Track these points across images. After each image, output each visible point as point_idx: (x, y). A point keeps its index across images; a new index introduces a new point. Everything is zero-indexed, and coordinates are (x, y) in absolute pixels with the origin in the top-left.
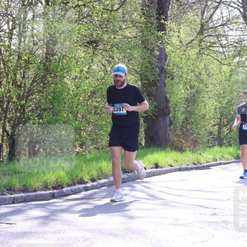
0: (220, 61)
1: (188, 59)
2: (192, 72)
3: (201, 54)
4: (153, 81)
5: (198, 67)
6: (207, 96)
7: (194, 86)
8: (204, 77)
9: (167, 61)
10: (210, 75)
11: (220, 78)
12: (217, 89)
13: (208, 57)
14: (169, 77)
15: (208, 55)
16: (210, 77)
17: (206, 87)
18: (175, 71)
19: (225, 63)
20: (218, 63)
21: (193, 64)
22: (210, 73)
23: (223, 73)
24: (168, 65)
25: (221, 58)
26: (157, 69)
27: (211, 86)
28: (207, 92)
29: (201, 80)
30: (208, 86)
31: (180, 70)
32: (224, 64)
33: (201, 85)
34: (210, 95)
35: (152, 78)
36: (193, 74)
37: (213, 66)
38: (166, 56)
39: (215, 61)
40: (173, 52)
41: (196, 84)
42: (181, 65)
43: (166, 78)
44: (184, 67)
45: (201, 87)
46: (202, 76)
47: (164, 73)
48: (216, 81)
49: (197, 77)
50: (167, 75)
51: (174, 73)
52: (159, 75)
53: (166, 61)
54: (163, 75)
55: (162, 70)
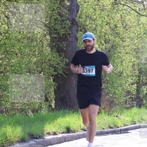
0: (139, 11)
1: (102, 10)
2: (107, 24)
3: (116, 4)
4: (63, 34)
5: (113, 19)
6: (124, 51)
7: (110, 40)
8: (121, 30)
9: (79, 12)
10: (127, 27)
11: (138, 31)
12: (135, 44)
13: (125, 7)
14: (81, 31)
15: (124, 5)
16: (127, 30)
17: (123, 41)
18: (88, 23)
19: (144, 14)
20: (136, 14)
21: (108, 16)
22: (126, 25)
23: (141, 26)
24: (80, 17)
25: (139, 8)
26: (68, 21)
27: (128, 40)
28: (124, 47)
29: (117, 33)
30: (124, 40)
31: (93, 22)
32: (142, 15)
33: (117, 39)
34: (127, 51)
35: (62, 32)
36: (108, 27)
37: (130, 17)
38: (78, 6)
39: (132, 12)
40: (85, 2)
41: (112, 38)
42: (95, 17)
43: (77, 31)
44: (98, 19)
45: (117, 42)
46: (118, 28)
47: (76, 26)
48: (133, 34)
49: (112, 30)
50: (79, 29)
51: (87, 26)
52: (70, 28)
53: (77, 12)
54: (74, 28)
55: (74, 22)
